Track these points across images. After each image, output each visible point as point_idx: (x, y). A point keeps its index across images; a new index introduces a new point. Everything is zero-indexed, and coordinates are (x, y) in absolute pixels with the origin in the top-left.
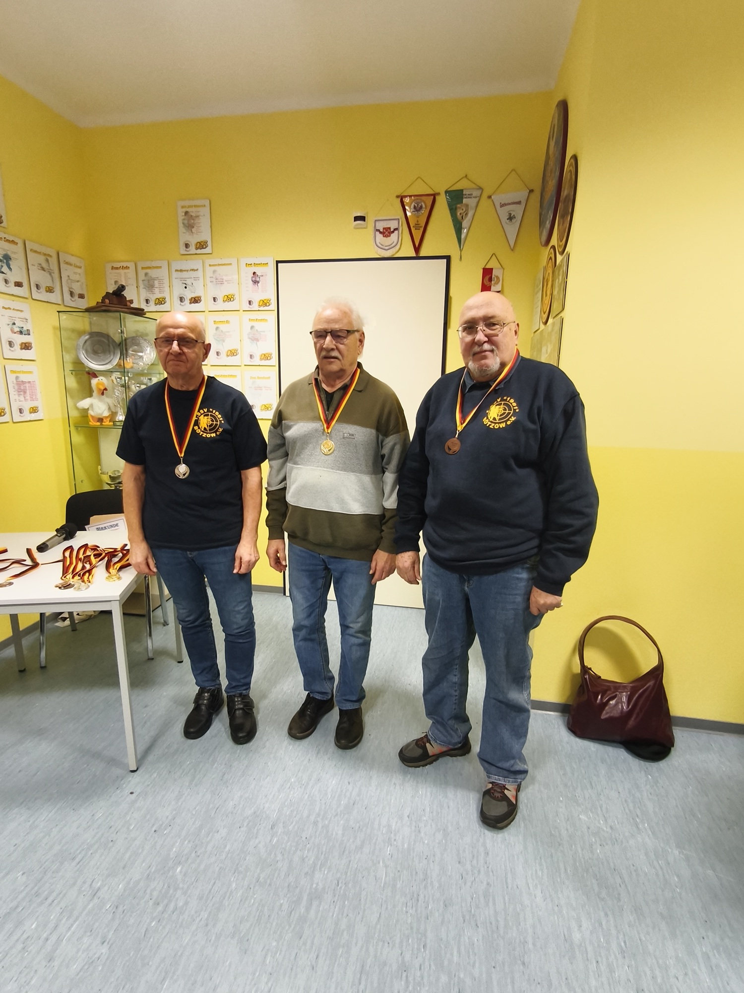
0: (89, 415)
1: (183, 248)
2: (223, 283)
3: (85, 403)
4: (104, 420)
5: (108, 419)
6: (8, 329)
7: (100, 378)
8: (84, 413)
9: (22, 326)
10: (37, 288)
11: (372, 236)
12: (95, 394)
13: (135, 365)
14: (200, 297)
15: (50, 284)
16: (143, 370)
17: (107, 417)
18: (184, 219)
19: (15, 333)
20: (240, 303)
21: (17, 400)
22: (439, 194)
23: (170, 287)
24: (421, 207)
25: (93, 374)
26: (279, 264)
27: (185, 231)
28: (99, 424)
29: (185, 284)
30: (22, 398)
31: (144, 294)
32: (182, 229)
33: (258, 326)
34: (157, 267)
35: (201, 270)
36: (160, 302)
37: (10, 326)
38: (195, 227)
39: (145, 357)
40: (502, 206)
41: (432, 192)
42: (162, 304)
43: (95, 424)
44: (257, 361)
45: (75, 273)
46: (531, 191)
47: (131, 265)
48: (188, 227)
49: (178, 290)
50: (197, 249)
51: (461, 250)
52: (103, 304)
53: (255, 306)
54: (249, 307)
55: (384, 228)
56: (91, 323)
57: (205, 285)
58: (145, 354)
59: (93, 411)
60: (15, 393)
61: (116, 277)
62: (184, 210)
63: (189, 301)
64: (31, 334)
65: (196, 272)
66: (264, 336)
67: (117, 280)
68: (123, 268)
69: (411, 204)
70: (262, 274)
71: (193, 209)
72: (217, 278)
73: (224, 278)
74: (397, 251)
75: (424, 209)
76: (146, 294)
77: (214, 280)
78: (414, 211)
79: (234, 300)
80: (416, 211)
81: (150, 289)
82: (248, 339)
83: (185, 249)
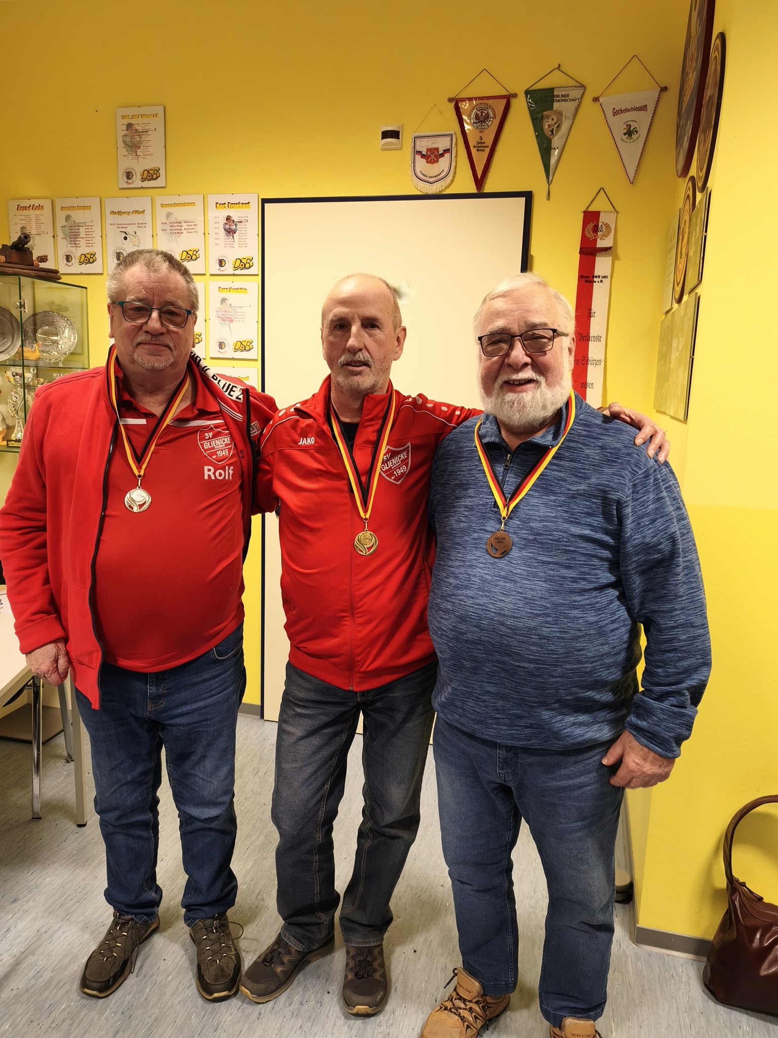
1: (122, 179)
2: (181, 233)
11: (410, 162)
13: (45, 354)
18: (125, 135)
20: (207, 263)
22: (515, 96)
23: (102, 237)
24: (487, 117)
26: (266, 205)
27: (126, 153)
29: (125, 233)
32: (123, 151)
34: (84, 208)
35: (148, 212)
38: (142, 147)
39: (61, 342)
40: (616, 113)
41: (505, 93)
42: (89, 262)
44: (229, 352)
46: (664, 89)
47: (47, 204)
48: (131, 147)
49: (115, 242)
50: (143, 180)
51: (549, 183)
53: (229, 268)
54: (219, 269)
55: (428, 150)
57: (155, 236)
58: (61, 338)
61: (23, 222)
62: (127, 121)
65: (141, 215)
66: (241, 314)
67: (24, 225)
68: (34, 207)
69: (471, 111)
70: (240, 219)
71: (140, 121)
72: (172, 225)
73: (183, 224)
74: (448, 184)
75: (492, 119)
76: (67, 247)
77: (167, 227)
78: (476, 123)
79: (196, 259)
80: (479, 122)
81: (73, 240)
82: (217, 319)
83: (126, 179)
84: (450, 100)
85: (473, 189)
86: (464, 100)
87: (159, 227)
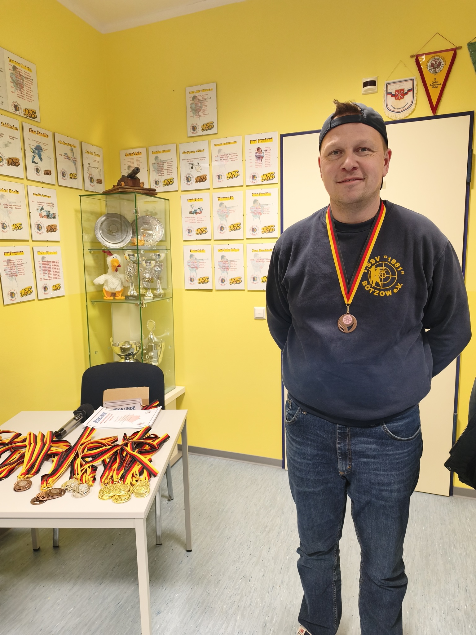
0: (104, 290)
1: (190, 131)
2: (228, 161)
3: (100, 280)
4: (117, 295)
5: (120, 294)
6: (37, 213)
7: (115, 255)
8: (100, 288)
9: (49, 210)
10: (63, 175)
11: (383, 100)
12: (110, 270)
13: (145, 242)
14: (206, 176)
15: (74, 172)
16: (152, 247)
17: (119, 292)
18: (192, 104)
19: (43, 217)
20: (244, 179)
21: (43, 279)
22: (460, 48)
23: (177, 168)
24: (440, 64)
25: (109, 252)
26: (284, 138)
27: (192, 115)
28: (112, 298)
29: (192, 164)
30: (47, 277)
31: (154, 176)
32: (190, 113)
33: (262, 200)
34: (166, 151)
35: (207, 150)
36: (169, 182)
37: (39, 211)
38: (202, 110)
39: (154, 234)
41: (453, 47)
42: (170, 184)
43: (109, 298)
44: (259, 234)
45: (95, 161)
47: (143, 151)
48: (195, 110)
49: (185, 170)
50: (203, 130)
52: (120, 186)
53: (259, 181)
54: (252, 182)
56: (107, 206)
57: (211, 164)
58: (154, 232)
59: (108, 287)
60: (41, 272)
61: (129, 163)
62: (192, 95)
63: (195, 180)
64: (56, 217)
65: (202, 152)
66: (266, 209)
67: (130, 165)
68: (136, 154)
69: (428, 61)
70: (266, 149)
71: (201, 94)
72: (222, 156)
73: (229, 155)
74: (411, 112)
75: (443, 66)
76: (156, 176)
77: (219, 158)
78: (432, 69)
79: (237, 176)
80: (434, 69)
81: (160, 171)
82: (251, 213)
83: (192, 131)
84: (412, 56)
85: (430, 114)
86: (422, 55)
87: (214, 158)
